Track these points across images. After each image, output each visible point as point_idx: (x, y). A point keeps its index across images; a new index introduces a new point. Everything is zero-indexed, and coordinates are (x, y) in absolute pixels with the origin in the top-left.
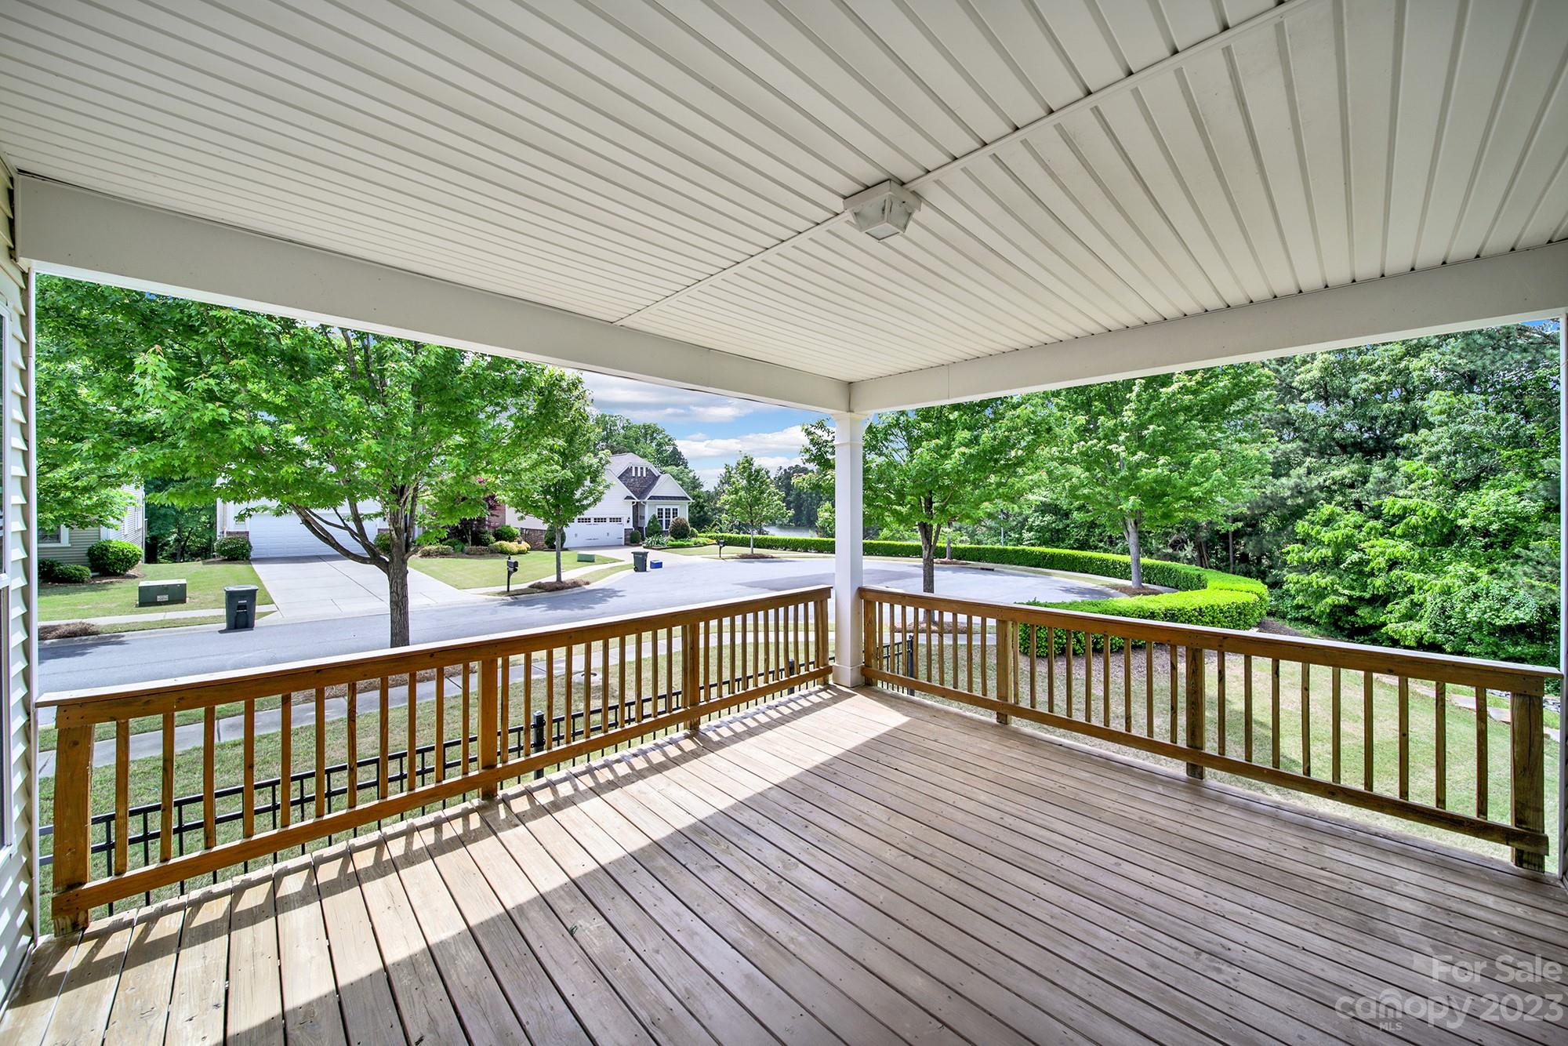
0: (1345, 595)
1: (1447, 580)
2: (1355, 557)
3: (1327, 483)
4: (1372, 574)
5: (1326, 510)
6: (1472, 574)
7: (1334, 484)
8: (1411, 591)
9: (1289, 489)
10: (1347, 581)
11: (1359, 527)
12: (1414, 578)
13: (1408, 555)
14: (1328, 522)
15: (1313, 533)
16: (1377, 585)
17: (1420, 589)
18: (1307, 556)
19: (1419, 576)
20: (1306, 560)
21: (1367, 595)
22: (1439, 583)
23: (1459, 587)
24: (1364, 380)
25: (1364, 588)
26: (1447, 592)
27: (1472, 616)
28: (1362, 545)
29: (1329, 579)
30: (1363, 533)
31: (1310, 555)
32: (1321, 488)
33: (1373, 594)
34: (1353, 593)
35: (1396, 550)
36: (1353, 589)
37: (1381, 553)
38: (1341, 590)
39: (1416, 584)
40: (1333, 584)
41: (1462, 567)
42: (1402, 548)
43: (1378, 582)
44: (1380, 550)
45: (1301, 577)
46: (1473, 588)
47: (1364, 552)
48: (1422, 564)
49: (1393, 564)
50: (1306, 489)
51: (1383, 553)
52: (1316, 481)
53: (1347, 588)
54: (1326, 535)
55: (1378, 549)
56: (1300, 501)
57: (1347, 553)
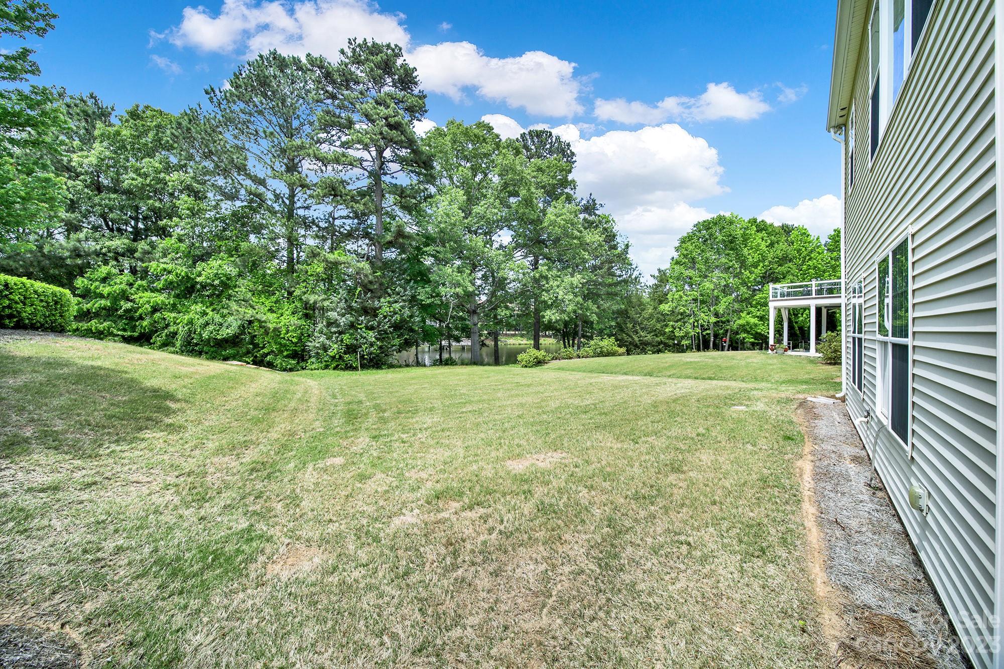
0: (118, 335)
1: (191, 315)
2: (129, 305)
3: (104, 250)
4: (141, 318)
5: (104, 270)
6: (204, 311)
7: (109, 251)
8: (167, 326)
9: (67, 250)
10: (121, 324)
11: (131, 285)
12: (170, 316)
13: (167, 302)
14: (104, 280)
15: (92, 288)
16: (144, 325)
17: (175, 323)
18: (86, 307)
19: (173, 315)
20: (85, 310)
21: (136, 334)
22: (186, 317)
23: (198, 319)
24: (133, 179)
25: (133, 329)
26: (191, 322)
27: (205, 335)
28: (133, 297)
29: (106, 324)
30: (133, 289)
31: (89, 306)
32: (98, 254)
33: (141, 333)
34: (125, 334)
35: (158, 299)
36: (124, 330)
37: (147, 302)
38: (115, 332)
39: (172, 320)
40: (109, 328)
41: (199, 307)
42: (160, 298)
43: (145, 323)
44: (147, 299)
45: (81, 324)
46: (206, 318)
47: (134, 302)
48: (174, 308)
49: (155, 310)
50: (85, 252)
51: (149, 302)
52: (92, 246)
53: (120, 330)
54: (106, 290)
55: (145, 299)
56: (79, 261)
57: (122, 303)
